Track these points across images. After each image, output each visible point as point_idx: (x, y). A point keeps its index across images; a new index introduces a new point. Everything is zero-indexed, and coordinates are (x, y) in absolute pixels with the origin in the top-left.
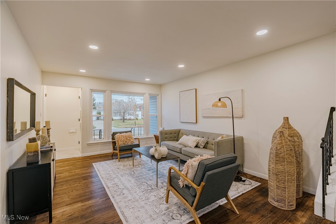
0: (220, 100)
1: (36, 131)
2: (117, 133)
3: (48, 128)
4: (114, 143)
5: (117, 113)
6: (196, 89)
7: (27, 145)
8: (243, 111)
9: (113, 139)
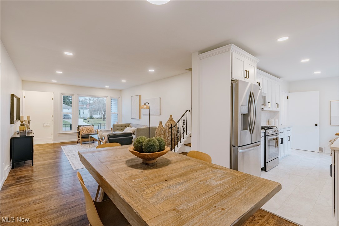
0: (145, 104)
1: (21, 122)
2: (81, 126)
3: (29, 120)
4: (79, 133)
5: (98, 111)
6: (140, 96)
7: (20, 127)
8: (160, 111)
9: (78, 130)
